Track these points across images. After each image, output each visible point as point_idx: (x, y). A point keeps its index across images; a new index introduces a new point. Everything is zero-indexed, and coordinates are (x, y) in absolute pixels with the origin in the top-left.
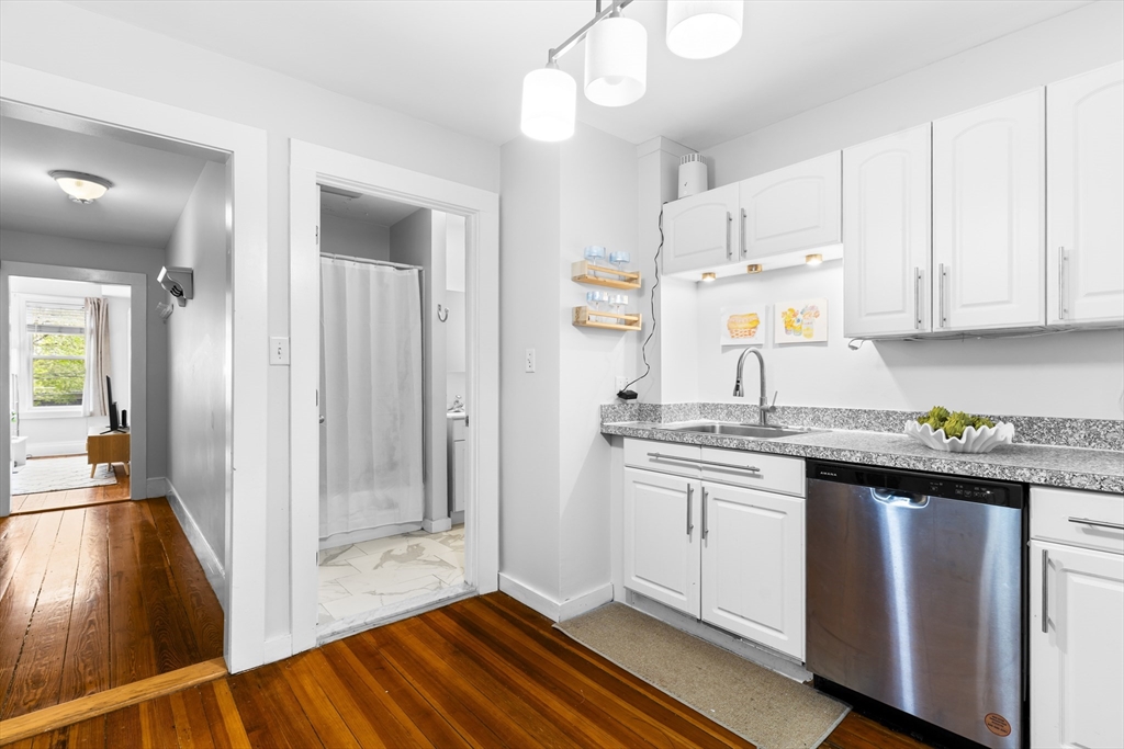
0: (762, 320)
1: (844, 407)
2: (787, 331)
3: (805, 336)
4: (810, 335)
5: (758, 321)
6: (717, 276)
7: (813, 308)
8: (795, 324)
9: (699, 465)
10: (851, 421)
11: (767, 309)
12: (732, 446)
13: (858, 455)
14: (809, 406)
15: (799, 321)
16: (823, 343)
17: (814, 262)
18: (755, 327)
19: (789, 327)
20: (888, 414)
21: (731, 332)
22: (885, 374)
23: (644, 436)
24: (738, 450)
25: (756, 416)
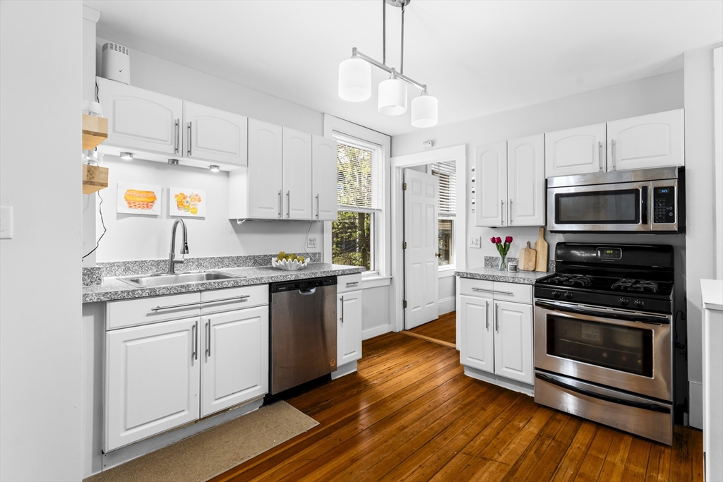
0: (158, 196)
1: (216, 256)
2: (178, 208)
3: (192, 212)
4: (196, 213)
5: (155, 198)
6: (134, 156)
7: (197, 195)
8: (185, 204)
9: (199, 305)
11: (162, 190)
12: (229, 285)
14: (196, 257)
15: (187, 202)
16: (202, 218)
17: (215, 170)
18: (152, 202)
19: (180, 205)
20: (238, 258)
21: (129, 203)
22: (235, 236)
23: (144, 295)
24: (234, 287)
25: (153, 268)
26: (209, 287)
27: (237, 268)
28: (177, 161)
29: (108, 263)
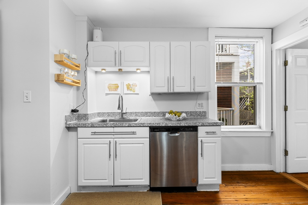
0: (120, 86)
1: (144, 111)
2: (127, 90)
3: (133, 91)
4: (134, 92)
5: (118, 87)
6: (106, 70)
7: (135, 84)
8: (130, 88)
9: (113, 133)
10: (145, 115)
11: (121, 83)
12: (126, 126)
13: (164, 124)
14: (135, 111)
15: (131, 87)
16: (138, 94)
17: (138, 71)
18: (117, 88)
19: (128, 88)
20: (154, 112)
21: (109, 89)
22: (153, 102)
23: (89, 126)
24: (128, 127)
25: (118, 115)
26: (116, 125)
27: (154, 117)
28: (121, 69)
29: (103, 113)
